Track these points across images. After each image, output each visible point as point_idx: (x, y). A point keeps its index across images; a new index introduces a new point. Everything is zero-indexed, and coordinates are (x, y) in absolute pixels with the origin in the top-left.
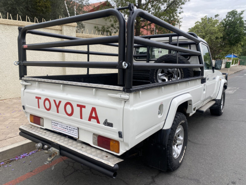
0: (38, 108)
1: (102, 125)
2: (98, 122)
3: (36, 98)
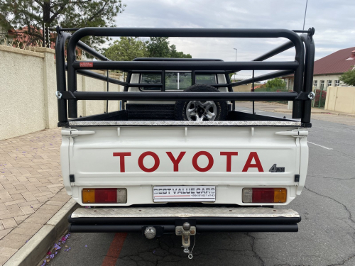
0: (119, 173)
1: (266, 172)
2: (261, 170)
3: (115, 154)
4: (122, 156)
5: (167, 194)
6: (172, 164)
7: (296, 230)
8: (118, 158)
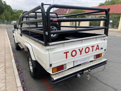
2: (99, 49)
3: (64, 53)
4: (66, 53)
5: (78, 62)
6: (80, 53)
7: (106, 63)
8: (65, 54)
